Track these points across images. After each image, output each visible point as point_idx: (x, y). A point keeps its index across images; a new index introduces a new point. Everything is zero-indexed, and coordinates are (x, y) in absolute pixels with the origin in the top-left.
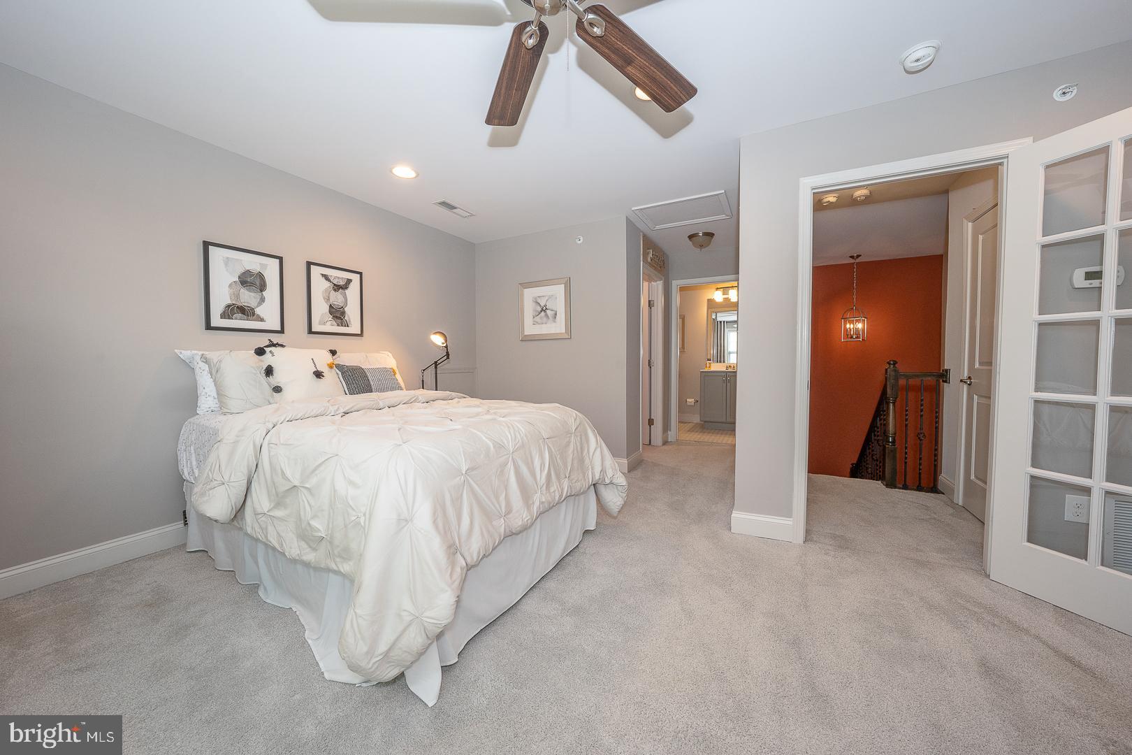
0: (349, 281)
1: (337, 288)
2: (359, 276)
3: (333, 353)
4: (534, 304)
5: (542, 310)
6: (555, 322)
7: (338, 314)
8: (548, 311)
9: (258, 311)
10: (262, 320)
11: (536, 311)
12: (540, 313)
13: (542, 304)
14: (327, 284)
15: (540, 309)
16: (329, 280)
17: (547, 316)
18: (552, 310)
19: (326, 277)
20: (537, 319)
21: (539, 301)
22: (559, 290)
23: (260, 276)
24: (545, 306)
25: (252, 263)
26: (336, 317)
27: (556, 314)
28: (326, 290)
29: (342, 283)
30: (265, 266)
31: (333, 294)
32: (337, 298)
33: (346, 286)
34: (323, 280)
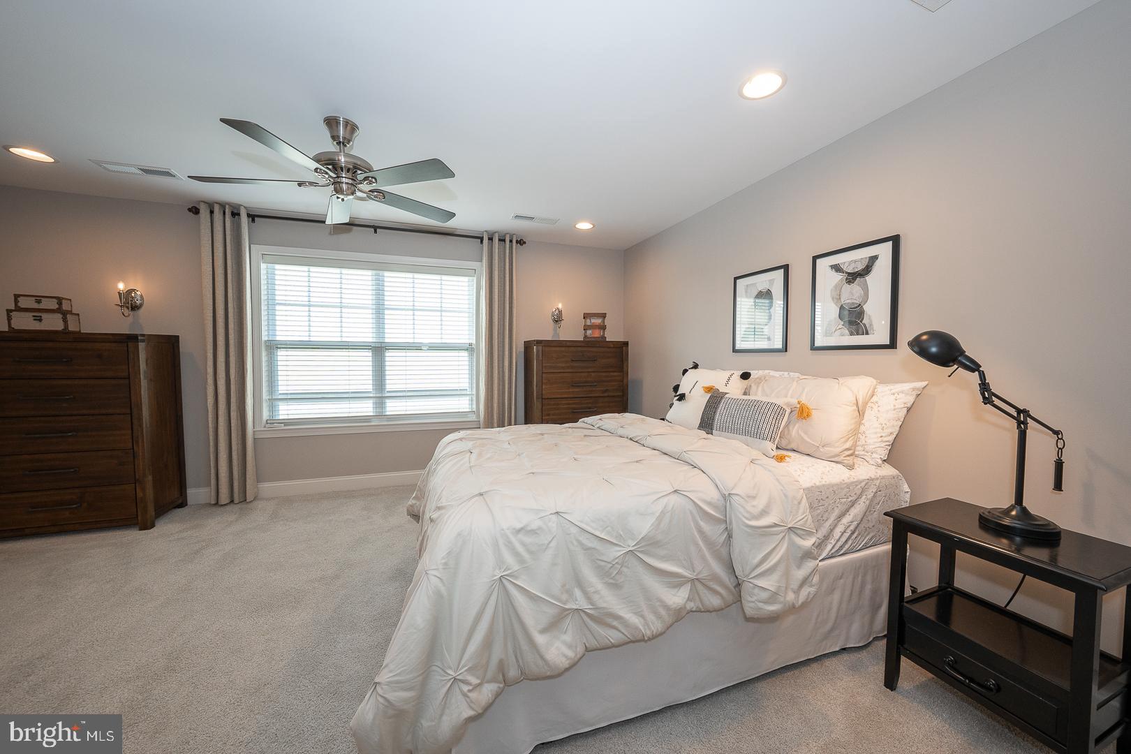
0: (873, 259)
1: (853, 277)
2: (892, 243)
3: (746, 375)
7: (854, 318)
10: (769, 340)
14: (838, 278)
16: (842, 271)
19: (837, 268)
23: (767, 294)
26: (850, 322)
28: (837, 285)
29: (861, 267)
30: (771, 282)
31: (847, 287)
32: (852, 293)
33: (867, 270)
34: (833, 273)
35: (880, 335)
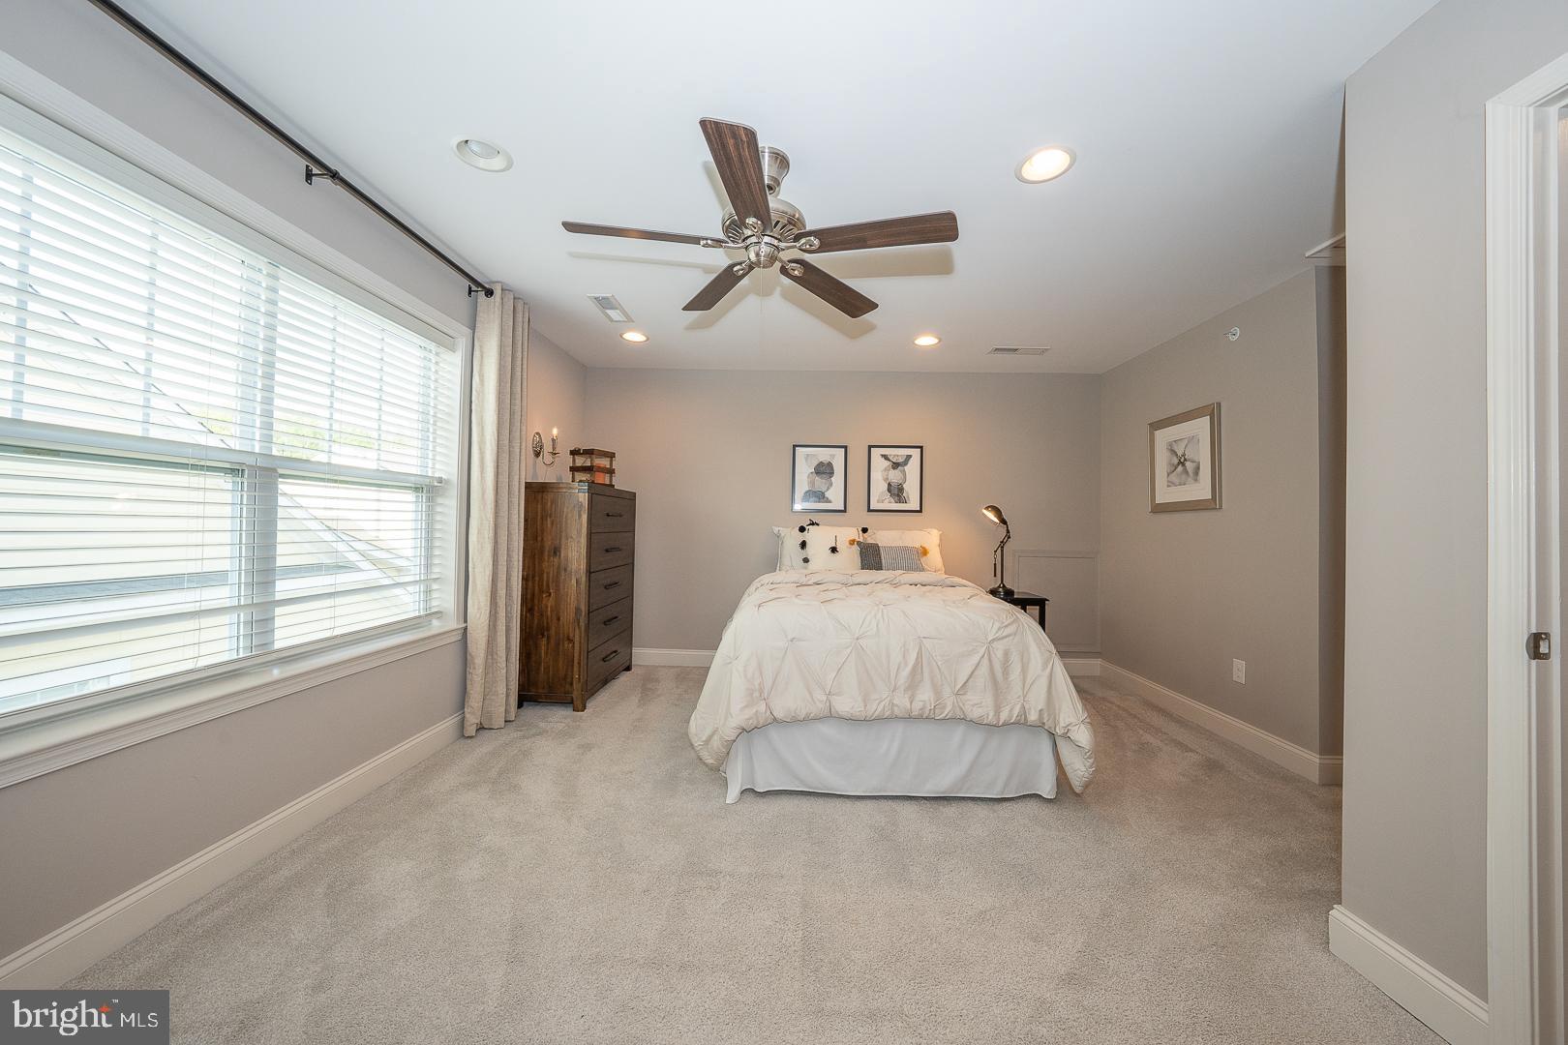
0: (909, 457)
1: (896, 465)
2: (919, 450)
3: (865, 530)
4: (1169, 454)
5: (1180, 463)
6: (1196, 480)
7: (897, 491)
8: (1187, 464)
9: (827, 495)
10: (830, 502)
11: (1170, 464)
12: (1176, 468)
13: (1180, 454)
14: (887, 463)
15: (1176, 461)
16: (889, 460)
17: (1186, 472)
18: (1193, 462)
19: (885, 457)
20: (1174, 477)
21: (1175, 448)
22: (1201, 426)
23: (830, 465)
24: (1184, 455)
25: (823, 455)
26: (894, 494)
27: (1198, 468)
28: (885, 470)
29: (901, 460)
30: (833, 456)
31: (892, 472)
32: (895, 476)
33: (905, 463)
34: (883, 459)
35: (914, 505)
